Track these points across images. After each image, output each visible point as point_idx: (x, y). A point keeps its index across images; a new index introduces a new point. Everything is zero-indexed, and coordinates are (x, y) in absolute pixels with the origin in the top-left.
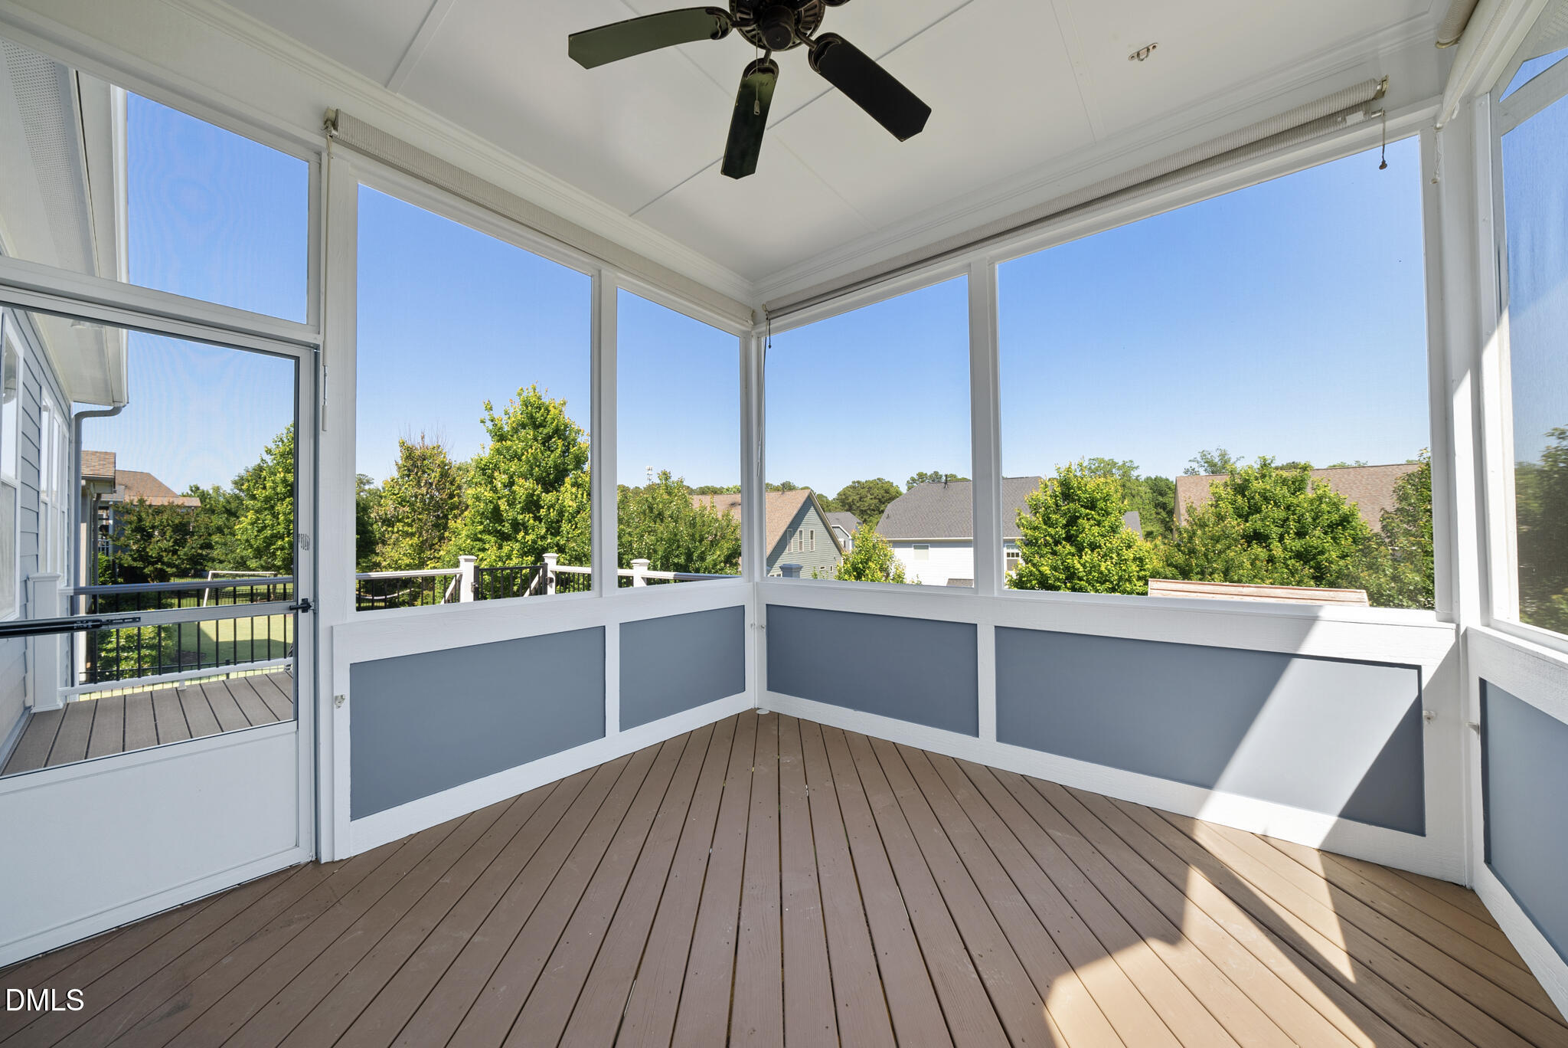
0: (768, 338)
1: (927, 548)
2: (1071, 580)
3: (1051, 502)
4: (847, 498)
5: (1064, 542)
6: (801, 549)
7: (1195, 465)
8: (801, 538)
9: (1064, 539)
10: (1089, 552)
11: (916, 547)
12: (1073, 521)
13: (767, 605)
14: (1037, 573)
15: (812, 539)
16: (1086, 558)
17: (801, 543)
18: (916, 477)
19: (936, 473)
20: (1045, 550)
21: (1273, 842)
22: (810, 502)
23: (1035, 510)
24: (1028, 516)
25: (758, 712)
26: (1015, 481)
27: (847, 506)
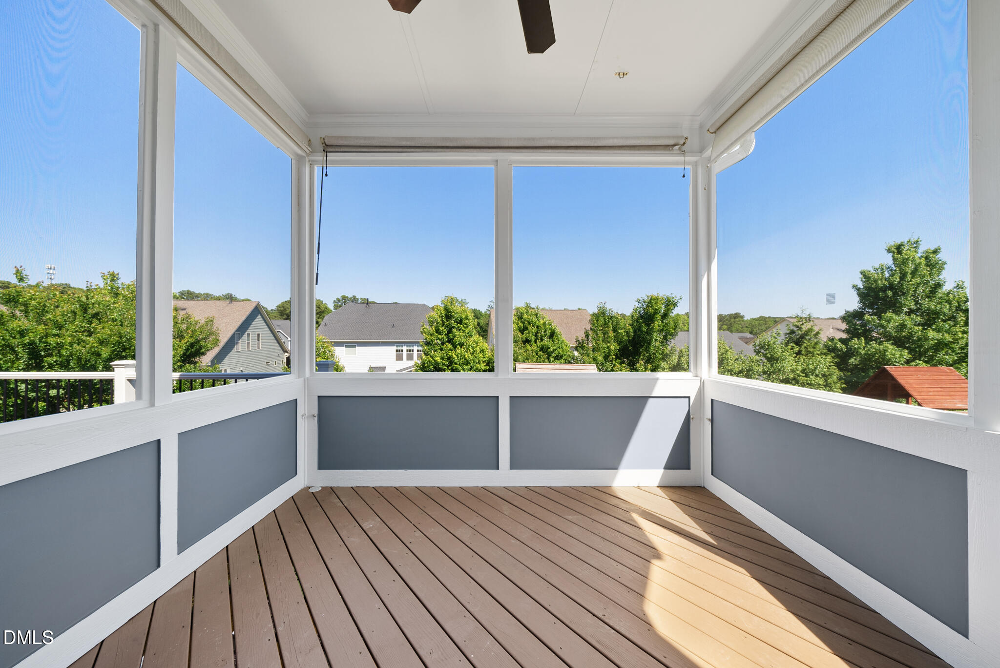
0: (325, 168)
1: (355, 347)
2: (451, 366)
3: (439, 320)
4: (285, 310)
5: (447, 343)
6: (248, 347)
7: (492, 304)
8: (248, 339)
9: (447, 342)
10: (460, 348)
11: (347, 347)
12: (450, 331)
13: (318, 396)
14: (433, 361)
15: (258, 340)
16: (459, 351)
17: (248, 343)
18: (340, 298)
19: (354, 297)
20: (437, 348)
21: (643, 488)
22: (257, 311)
23: (431, 324)
24: (428, 327)
25: (311, 490)
26: (411, 306)
27: (285, 316)
